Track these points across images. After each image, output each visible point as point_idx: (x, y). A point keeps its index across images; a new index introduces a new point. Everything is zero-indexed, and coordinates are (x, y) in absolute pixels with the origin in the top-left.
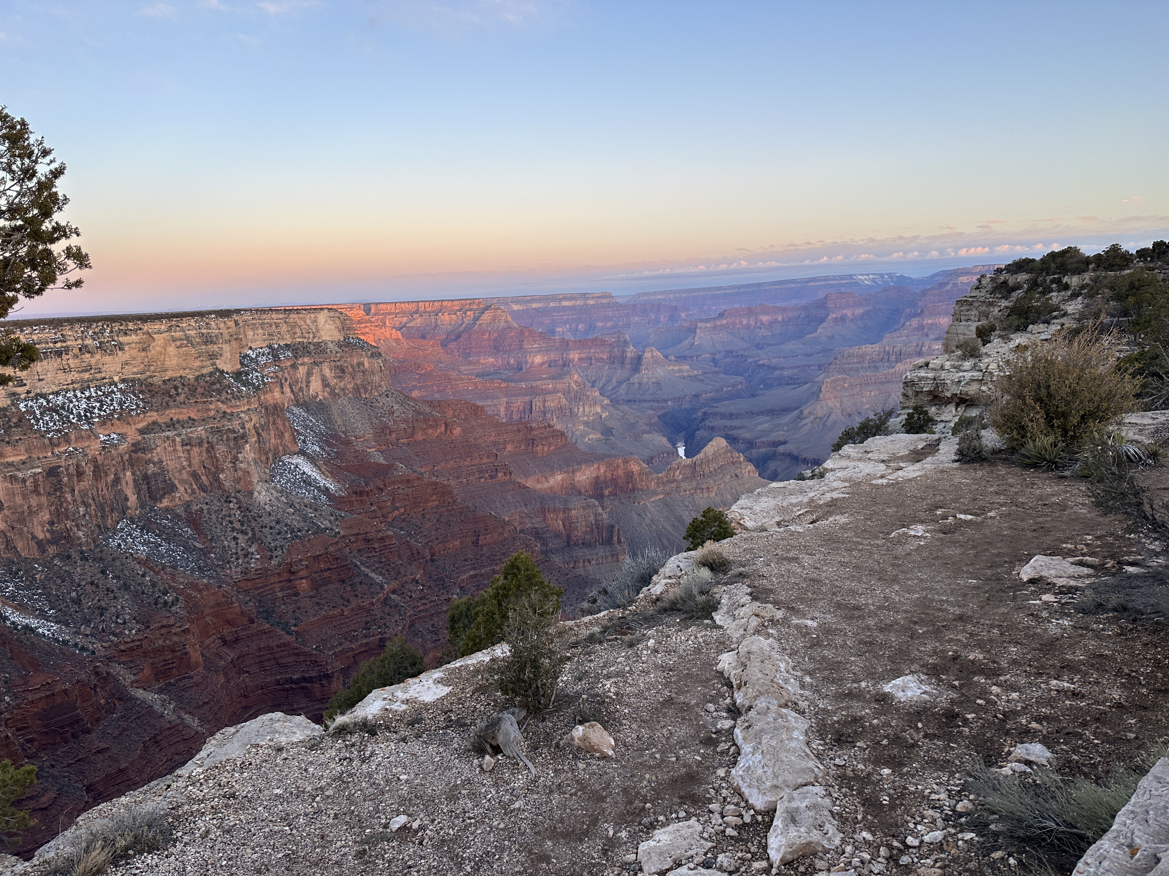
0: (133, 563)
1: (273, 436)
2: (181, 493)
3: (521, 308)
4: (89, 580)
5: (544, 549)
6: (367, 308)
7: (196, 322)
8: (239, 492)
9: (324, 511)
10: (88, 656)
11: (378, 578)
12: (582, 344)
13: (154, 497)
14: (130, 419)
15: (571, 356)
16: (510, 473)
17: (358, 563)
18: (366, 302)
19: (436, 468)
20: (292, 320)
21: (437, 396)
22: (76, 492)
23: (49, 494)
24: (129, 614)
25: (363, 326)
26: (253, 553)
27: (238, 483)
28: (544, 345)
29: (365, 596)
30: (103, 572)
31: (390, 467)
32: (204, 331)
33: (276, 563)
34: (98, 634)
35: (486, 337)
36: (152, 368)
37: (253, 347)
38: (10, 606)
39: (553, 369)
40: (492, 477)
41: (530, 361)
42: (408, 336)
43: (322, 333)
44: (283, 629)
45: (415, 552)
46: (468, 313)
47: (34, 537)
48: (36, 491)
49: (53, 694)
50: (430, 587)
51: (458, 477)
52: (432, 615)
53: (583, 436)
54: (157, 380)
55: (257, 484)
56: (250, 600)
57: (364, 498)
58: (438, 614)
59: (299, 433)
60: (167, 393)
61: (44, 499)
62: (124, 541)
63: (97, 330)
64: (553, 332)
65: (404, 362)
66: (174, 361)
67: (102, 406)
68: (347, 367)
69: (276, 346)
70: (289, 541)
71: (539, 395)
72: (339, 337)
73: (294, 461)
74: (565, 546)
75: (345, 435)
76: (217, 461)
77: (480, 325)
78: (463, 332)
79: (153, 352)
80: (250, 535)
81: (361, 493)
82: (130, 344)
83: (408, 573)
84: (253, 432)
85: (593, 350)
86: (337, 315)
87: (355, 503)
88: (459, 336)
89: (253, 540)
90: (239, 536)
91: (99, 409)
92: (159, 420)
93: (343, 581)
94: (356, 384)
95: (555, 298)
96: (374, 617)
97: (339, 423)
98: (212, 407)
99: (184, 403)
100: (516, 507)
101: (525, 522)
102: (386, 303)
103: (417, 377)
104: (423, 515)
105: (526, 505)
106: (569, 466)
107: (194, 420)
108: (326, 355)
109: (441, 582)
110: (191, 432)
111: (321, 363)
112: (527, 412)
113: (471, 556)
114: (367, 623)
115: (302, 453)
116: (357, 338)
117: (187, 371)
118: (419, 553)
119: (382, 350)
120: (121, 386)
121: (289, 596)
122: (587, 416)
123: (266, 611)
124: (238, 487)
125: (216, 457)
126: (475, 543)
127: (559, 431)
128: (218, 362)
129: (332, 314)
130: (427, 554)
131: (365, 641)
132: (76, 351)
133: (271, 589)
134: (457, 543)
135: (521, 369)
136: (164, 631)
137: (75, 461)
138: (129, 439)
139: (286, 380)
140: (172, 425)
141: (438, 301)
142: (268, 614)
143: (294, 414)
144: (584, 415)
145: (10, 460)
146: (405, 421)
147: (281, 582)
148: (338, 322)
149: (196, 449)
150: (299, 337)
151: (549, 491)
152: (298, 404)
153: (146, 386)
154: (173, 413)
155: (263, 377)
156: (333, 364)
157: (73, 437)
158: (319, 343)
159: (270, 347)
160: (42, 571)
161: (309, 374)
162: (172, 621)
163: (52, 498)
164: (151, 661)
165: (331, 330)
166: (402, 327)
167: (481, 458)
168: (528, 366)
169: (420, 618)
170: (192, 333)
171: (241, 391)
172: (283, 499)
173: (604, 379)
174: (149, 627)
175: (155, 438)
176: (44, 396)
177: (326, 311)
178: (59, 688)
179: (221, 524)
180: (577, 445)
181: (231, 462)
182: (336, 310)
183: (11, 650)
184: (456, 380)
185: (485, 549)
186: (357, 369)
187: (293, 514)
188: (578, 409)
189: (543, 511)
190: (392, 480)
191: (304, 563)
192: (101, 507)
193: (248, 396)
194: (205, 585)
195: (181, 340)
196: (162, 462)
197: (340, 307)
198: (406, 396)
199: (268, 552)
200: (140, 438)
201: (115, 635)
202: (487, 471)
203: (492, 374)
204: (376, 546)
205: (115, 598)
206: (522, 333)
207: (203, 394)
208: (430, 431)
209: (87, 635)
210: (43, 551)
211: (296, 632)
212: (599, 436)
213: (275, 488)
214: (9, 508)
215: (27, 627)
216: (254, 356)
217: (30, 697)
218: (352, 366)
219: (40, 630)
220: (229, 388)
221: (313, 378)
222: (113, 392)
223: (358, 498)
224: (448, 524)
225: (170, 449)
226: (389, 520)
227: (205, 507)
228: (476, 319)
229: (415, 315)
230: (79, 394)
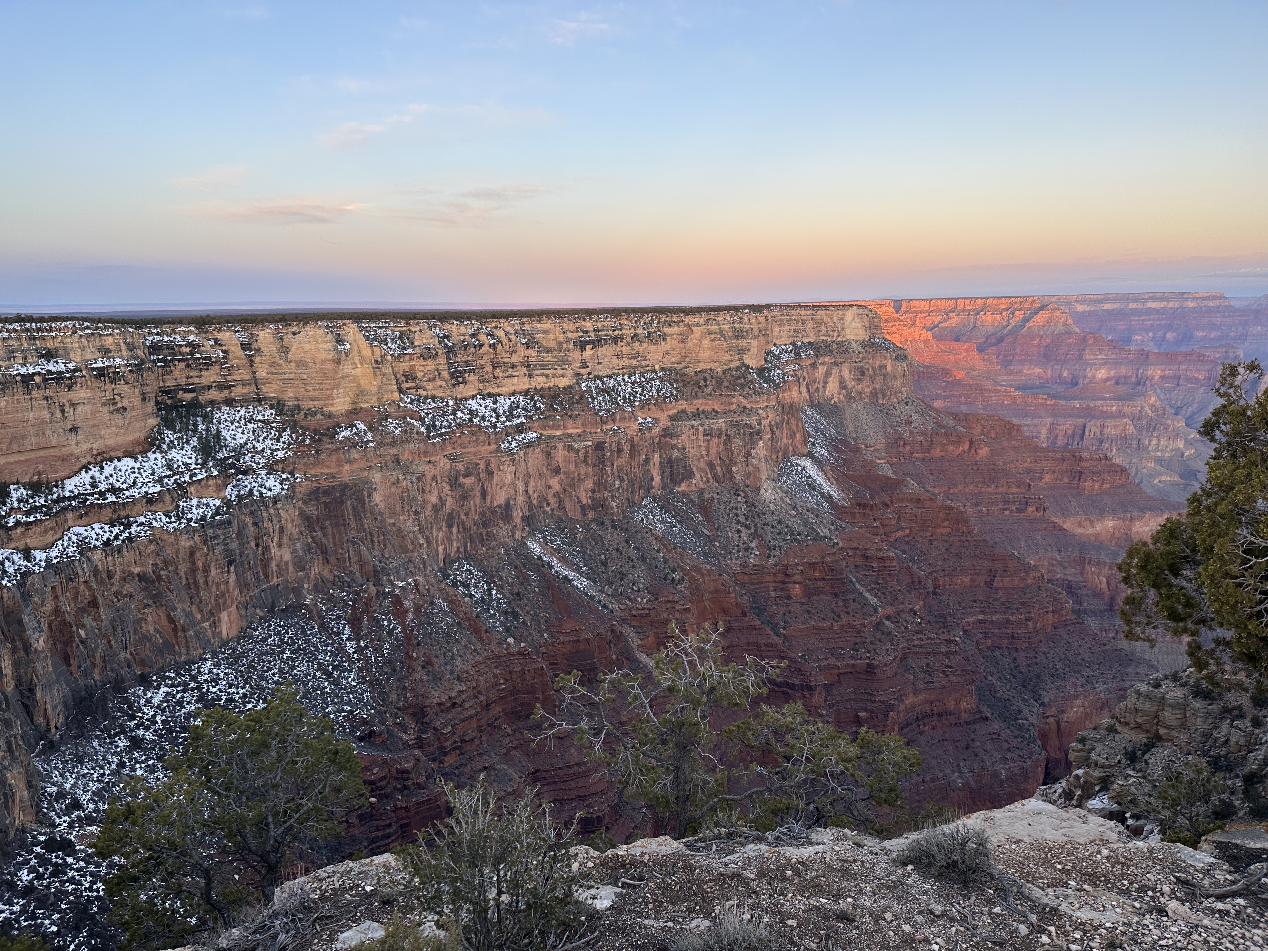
0: (651, 538)
1: (785, 435)
2: (698, 480)
3: (1088, 309)
4: (616, 547)
5: (1077, 607)
6: (898, 304)
7: (731, 316)
8: (747, 486)
9: (825, 518)
10: (607, 614)
11: (873, 600)
12: (1169, 358)
13: (675, 482)
14: (664, 406)
15: (1149, 373)
16: (1044, 510)
17: (854, 580)
18: (897, 299)
19: (951, 491)
20: (819, 317)
21: (964, 408)
22: (615, 467)
23: (595, 466)
24: (643, 584)
25: (890, 324)
26: (753, 549)
27: (748, 478)
28: (1113, 356)
29: (857, 615)
30: (627, 542)
31: (900, 482)
32: (737, 326)
33: (774, 562)
34: (617, 596)
35: (1035, 342)
36: (687, 359)
37: (778, 344)
38: (556, 557)
39: (1122, 389)
40: (1019, 510)
41: (1090, 375)
42: (939, 338)
43: (848, 331)
44: (772, 629)
45: (916, 580)
46: (1017, 313)
47: (579, 501)
48: (585, 461)
49: (578, 641)
50: (929, 622)
51: (977, 505)
52: (928, 653)
53: (1152, 476)
54: (690, 371)
55: (765, 481)
56: (746, 594)
57: (868, 511)
58: (935, 653)
59: (810, 436)
60: (697, 384)
61: (590, 469)
62: (646, 516)
63: (647, 321)
64: (1128, 341)
65: (930, 367)
66: (707, 354)
67: (643, 391)
68: (868, 369)
69: (799, 344)
70: (789, 544)
71: (1098, 418)
72: (863, 336)
73: (802, 463)
74: (1106, 610)
75: (855, 442)
76: (732, 454)
77: (1030, 328)
78: (1007, 335)
79: (690, 344)
80: (753, 530)
81: (865, 506)
82: (672, 335)
83: (907, 602)
84: (768, 429)
85: (1184, 367)
86: (867, 312)
87: (857, 515)
88: (1001, 340)
89: (754, 535)
90: (743, 529)
91: (641, 394)
92: (688, 409)
93: (836, 595)
94: (875, 389)
95: (1136, 297)
96: (864, 640)
97: (850, 429)
98: (734, 400)
99: (711, 395)
100: (1046, 551)
101: (1055, 572)
102: (919, 300)
103: (943, 384)
104: (931, 541)
105: (1060, 551)
106: (1126, 511)
107: (717, 412)
108: (848, 356)
109: (942, 620)
110: (713, 423)
111: (841, 363)
112: (1077, 439)
113: (981, 598)
114: (856, 644)
115: (810, 455)
116: (883, 338)
117: (717, 364)
118: (920, 582)
119: (910, 351)
120: (660, 374)
121: (781, 598)
122: (1162, 451)
123: (758, 608)
124: (747, 482)
125: (731, 450)
126: (989, 584)
127: (1119, 466)
128: (745, 356)
129: (861, 311)
130: (930, 584)
131: (851, 662)
132: (629, 339)
133: (765, 587)
134: (967, 580)
135: (1076, 384)
136: (669, 605)
137: (617, 439)
138: (660, 424)
139: (804, 379)
140: (697, 414)
141: (982, 298)
142: (760, 611)
143: (806, 415)
144: (1157, 449)
145: (570, 431)
146: (923, 433)
147: (775, 582)
148: (866, 320)
149: (715, 440)
150: (823, 335)
151: (1093, 538)
152: (812, 405)
153: (681, 376)
154: (700, 404)
155: (784, 375)
156: (853, 365)
157: (618, 417)
158: (843, 342)
159: (793, 344)
160: (582, 532)
161: (828, 374)
162: (676, 598)
163: (596, 469)
164: (655, 630)
165: (857, 328)
166: (934, 328)
167: (1009, 487)
168: (1087, 381)
169: (914, 653)
170: (726, 327)
171: (761, 387)
172: (787, 499)
173: (1196, 405)
174: (657, 599)
175: (682, 426)
176: (600, 378)
177: (855, 308)
178: (583, 636)
179: (728, 515)
180: (1142, 486)
181: (744, 456)
182: (865, 307)
183: (553, 596)
184: (990, 391)
185: (1000, 593)
186: (878, 372)
187: (795, 516)
188: (1150, 441)
189: (1082, 562)
190: (900, 496)
191: (800, 568)
192: (632, 483)
193: (768, 393)
194: (708, 571)
195: (715, 333)
196: (685, 448)
197: (868, 303)
198: (928, 406)
199: (767, 550)
200: (669, 424)
201: (630, 600)
202: (1014, 503)
203: (1037, 388)
204: (875, 564)
205: (634, 567)
206: (1084, 340)
207: (727, 387)
208: (951, 448)
209: (609, 595)
210: (585, 515)
211: (784, 635)
212: (1176, 478)
213: (781, 487)
214: (565, 473)
215: (566, 578)
216: (777, 353)
217: (562, 638)
218: (873, 368)
219: (575, 583)
220: (752, 383)
221: (830, 379)
222: (653, 379)
223: (861, 511)
224: (959, 556)
225: (694, 437)
226: (891, 540)
227: (716, 496)
228: (1026, 320)
229: (951, 314)
230: (626, 379)
